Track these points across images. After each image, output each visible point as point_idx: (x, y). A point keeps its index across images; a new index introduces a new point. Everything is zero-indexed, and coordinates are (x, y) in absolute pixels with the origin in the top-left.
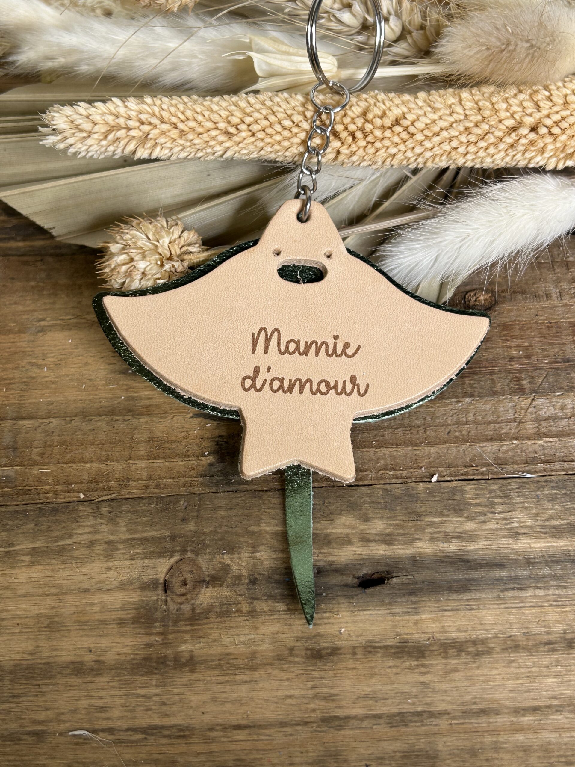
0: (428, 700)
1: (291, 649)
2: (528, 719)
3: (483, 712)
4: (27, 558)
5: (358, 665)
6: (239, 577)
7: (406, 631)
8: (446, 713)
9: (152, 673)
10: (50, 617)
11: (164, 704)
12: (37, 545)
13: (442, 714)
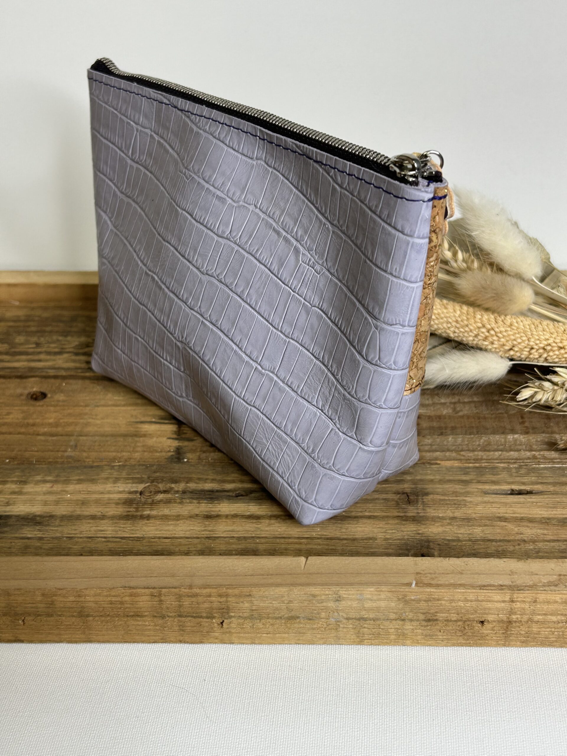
0: (258, 533)
1: (197, 515)
2: (303, 541)
3: (284, 538)
4: (75, 482)
5: (228, 520)
6: (177, 492)
7: (253, 510)
8: (266, 537)
9: (128, 520)
10: (82, 501)
11: (133, 530)
12: (82, 477)
13: (263, 537)
